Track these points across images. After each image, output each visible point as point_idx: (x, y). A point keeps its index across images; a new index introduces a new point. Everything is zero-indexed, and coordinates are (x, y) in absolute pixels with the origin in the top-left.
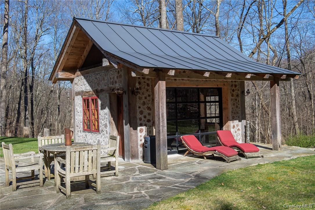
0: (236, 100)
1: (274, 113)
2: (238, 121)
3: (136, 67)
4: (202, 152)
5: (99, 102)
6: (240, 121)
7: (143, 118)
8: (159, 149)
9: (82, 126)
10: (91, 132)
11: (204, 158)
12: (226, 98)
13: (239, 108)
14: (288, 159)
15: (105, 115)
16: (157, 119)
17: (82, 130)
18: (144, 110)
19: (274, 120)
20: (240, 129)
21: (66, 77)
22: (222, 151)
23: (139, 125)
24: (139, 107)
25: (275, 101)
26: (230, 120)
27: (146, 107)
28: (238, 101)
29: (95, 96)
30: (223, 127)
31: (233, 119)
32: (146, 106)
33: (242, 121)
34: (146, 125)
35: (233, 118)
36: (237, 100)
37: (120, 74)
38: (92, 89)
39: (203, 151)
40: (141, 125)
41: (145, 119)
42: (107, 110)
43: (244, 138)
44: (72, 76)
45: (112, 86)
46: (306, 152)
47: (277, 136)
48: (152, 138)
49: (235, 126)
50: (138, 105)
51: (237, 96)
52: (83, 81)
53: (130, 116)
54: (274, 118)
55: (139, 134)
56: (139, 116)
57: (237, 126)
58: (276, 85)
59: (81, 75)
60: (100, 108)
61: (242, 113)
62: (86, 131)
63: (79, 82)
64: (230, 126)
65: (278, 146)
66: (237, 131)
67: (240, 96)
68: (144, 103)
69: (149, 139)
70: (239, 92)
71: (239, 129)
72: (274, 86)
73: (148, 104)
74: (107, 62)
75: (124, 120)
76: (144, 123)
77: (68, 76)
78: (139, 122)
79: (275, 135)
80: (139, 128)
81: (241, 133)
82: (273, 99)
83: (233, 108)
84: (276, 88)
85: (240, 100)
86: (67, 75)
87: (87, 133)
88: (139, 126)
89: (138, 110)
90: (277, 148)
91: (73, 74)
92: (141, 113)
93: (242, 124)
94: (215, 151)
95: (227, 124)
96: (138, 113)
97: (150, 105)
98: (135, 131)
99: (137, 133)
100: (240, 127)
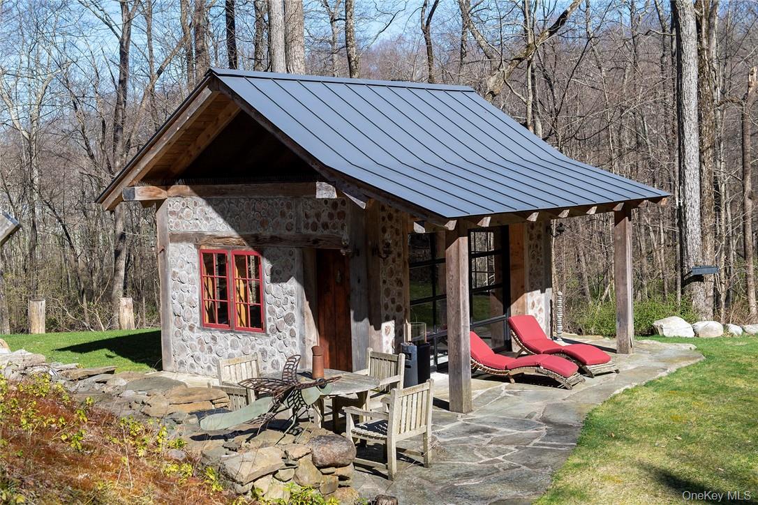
0: (537, 246)
1: (623, 278)
2: (539, 291)
3: (426, 215)
4: (506, 369)
5: (266, 265)
6: (543, 291)
7: (390, 305)
8: (456, 373)
9: (198, 316)
10: (232, 331)
11: (510, 382)
12: (519, 244)
13: (542, 264)
14: (664, 374)
15: (286, 296)
16: (454, 313)
17: (198, 325)
18: (391, 287)
19: (622, 291)
20: (543, 308)
21: (150, 196)
22: (552, 366)
23: (383, 319)
24: (384, 282)
25: (625, 253)
26: (528, 292)
27: (395, 281)
28: (541, 248)
29: (247, 249)
30: (512, 306)
31: (533, 289)
32: (394, 278)
33: (547, 290)
34: (394, 318)
35: (532, 287)
36: (539, 247)
37: (338, 210)
38: (237, 231)
39: (508, 367)
40: (387, 319)
41: (392, 305)
42: (293, 285)
43: (550, 327)
44: (163, 194)
45: (310, 232)
46: (680, 354)
47: (627, 325)
48: (422, 347)
49: (535, 302)
50: (382, 276)
51: (539, 237)
52: (202, 210)
53: (369, 302)
54: (621, 288)
55: (385, 338)
56: (385, 300)
57: (539, 302)
58: (627, 218)
59: (193, 194)
60: (267, 278)
61: (546, 274)
62: (213, 329)
63: (187, 209)
64: (527, 303)
65: (629, 345)
66: (538, 314)
67: (542, 237)
68: (391, 273)
69: (416, 350)
70: (542, 230)
71: (541, 310)
72: (623, 221)
73: (398, 272)
74: (331, 192)
75: (353, 309)
76: (391, 314)
77: (154, 196)
78: (384, 313)
79: (623, 322)
80: (384, 325)
81: (544, 316)
82: (620, 248)
83: (531, 265)
84: (627, 226)
85: (542, 247)
86: (153, 193)
87: (220, 334)
88: (384, 322)
89: (383, 288)
90: (627, 348)
91: (163, 189)
92: (388, 292)
93: (545, 297)
94: (538, 366)
95: (520, 300)
96: (382, 295)
97: (400, 274)
98: (378, 332)
99: (380, 336)
100: (543, 305)
